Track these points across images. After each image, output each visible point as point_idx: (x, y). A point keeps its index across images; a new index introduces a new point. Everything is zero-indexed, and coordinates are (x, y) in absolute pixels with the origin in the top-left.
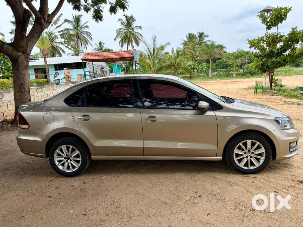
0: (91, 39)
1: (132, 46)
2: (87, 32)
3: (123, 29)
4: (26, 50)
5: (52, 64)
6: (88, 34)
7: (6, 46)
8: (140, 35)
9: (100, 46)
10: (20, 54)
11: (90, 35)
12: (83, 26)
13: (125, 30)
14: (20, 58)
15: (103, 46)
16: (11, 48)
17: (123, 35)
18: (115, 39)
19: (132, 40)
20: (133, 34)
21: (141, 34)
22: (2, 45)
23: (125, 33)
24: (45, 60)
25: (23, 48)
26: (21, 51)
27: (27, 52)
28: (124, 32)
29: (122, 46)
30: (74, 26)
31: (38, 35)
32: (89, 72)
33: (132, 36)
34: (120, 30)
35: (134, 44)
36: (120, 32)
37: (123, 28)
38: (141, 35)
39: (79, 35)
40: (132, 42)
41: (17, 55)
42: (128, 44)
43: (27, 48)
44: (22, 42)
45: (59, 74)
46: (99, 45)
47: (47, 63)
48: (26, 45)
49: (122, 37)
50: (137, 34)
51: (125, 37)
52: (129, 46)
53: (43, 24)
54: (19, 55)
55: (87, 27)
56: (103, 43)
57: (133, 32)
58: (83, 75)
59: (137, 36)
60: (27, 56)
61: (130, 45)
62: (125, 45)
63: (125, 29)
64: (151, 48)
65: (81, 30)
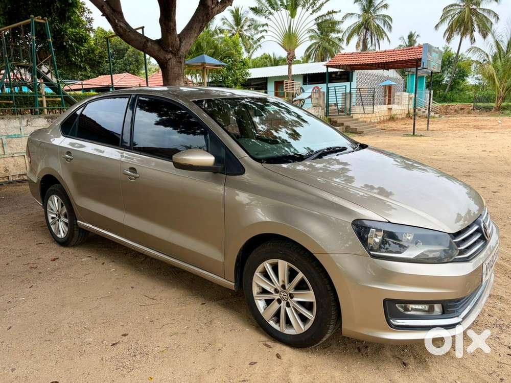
0: (390, 28)
1: (472, 38)
2: (384, 16)
3: (458, 5)
4: (179, 50)
5: (299, 75)
6: (387, 20)
7: (149, 44)
8: (493, 14)
9: (410, 42)
10: (170, 56)
11: (390, 22)
12: (379, 6)
13: (460, 6)
14: (170, 63)
15: (415, 41)
16: (157, 47)
17: (456, 16)
18: (437, 26)
19: (473, 25)
20: (477, 14)
21: (495, 13)
22: (145, 44)
23: (460, 12)
24: (289, 68)
25: (173, 46)
26: (171, 52)
27: (180, 53)
28: (458, 11)
29: (449, 39)
30: (364, 7)
31: (200, 25)
32: (333, 88)
33: (474, 18)
34: (451, 8)
35: (477, 34)
36: (449, 10)
37: (458, 3)
38: (496, 15)
39: (368, 24)
40: (473, 30)
41: (165, 58)
42: (463, 35)
43: (180, 46)
44: (169, 37)
45: (304, 91)
46: (407, 40)
47: (291, 72)
48: (179, 42)
49: (453, 22)
50: (486, 14)
51: (457, 21)
52: (464, 39)
53: (209, 7)
54: (169, 58)
55: (386, 6)
56: (416, 34)
57: (478, 10)
58: (324, 92)
59: (486, 17)
60: (180, 59)
61: (468, 37)
62: (456, 38)
63: (462, 4)
64: (502, 41)
65: (375, 13)
